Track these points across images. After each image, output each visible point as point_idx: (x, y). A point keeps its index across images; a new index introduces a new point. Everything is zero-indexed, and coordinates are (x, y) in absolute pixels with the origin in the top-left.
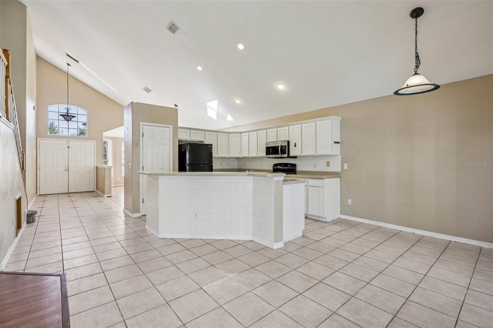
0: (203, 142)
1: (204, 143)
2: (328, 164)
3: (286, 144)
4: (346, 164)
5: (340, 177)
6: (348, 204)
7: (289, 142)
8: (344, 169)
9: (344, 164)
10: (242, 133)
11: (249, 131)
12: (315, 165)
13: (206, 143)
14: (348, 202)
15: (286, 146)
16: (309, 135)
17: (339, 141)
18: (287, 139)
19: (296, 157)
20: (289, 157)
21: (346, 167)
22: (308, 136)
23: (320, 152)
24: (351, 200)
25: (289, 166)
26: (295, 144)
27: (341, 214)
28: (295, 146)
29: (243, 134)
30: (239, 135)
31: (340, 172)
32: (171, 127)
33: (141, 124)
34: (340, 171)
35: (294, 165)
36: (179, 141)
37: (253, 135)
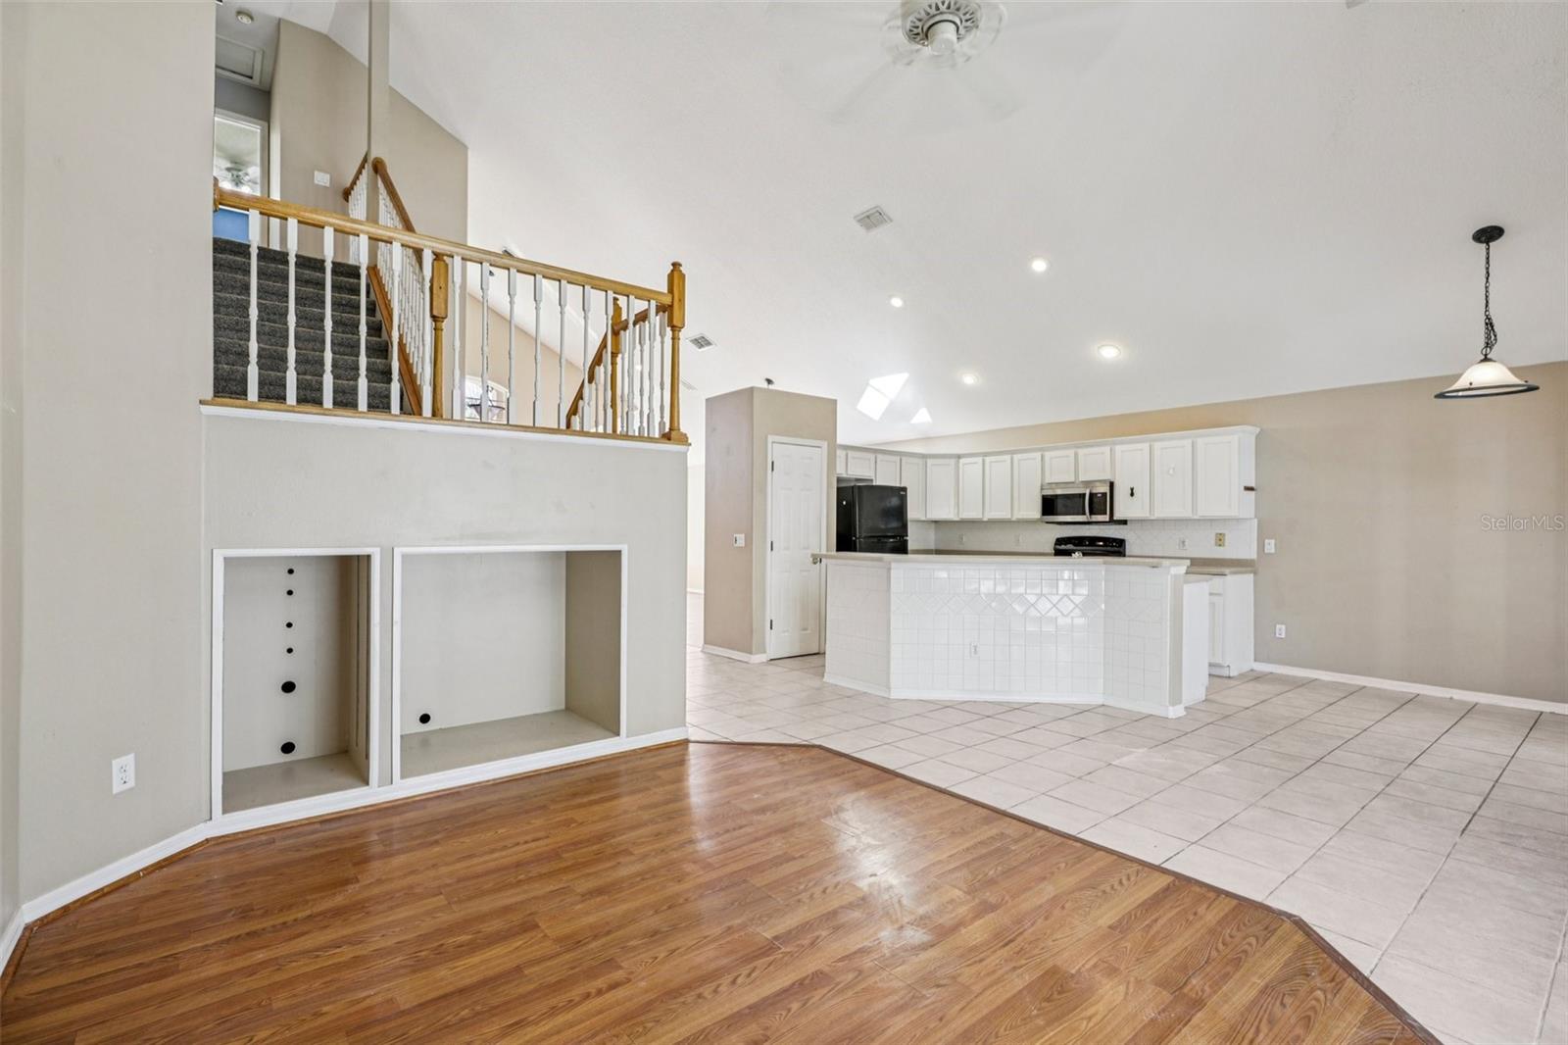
0: (872, 480)
1: (874, 484)
2: (1220, 540)
3: (1106, 489)
4: (1273, 542)
5: (1255, 573)
6: (1277, 635)
7: (1112, 485)
8: (1266, 551)
9: (1267, 541)
10: (959, 457)
11: (986, 454)
12: (1183, 542)
13: (878, 484)
14: (1277, 631)
15: (1104, 494)
16: (1174, 469)
17: (1253, 485)
18: (1108, 477)
19: (1124, 522)
20: (1112, 521)
21: (1270, 546)
22: (1171, 472)
23: (1205, 510)
24: (1283, 627)
25: (1101, 543)
26: (1132, 490)
27: (1255, 660)
28: (1132, 494)
29: (962, 461)
30: (953, 461)
31: (1252, 561)
32: (825, 445)
33: (771, 438)
34: (1254, 556)
35: (1121, 543)
36: (839, 480)
37: (999, 467)
